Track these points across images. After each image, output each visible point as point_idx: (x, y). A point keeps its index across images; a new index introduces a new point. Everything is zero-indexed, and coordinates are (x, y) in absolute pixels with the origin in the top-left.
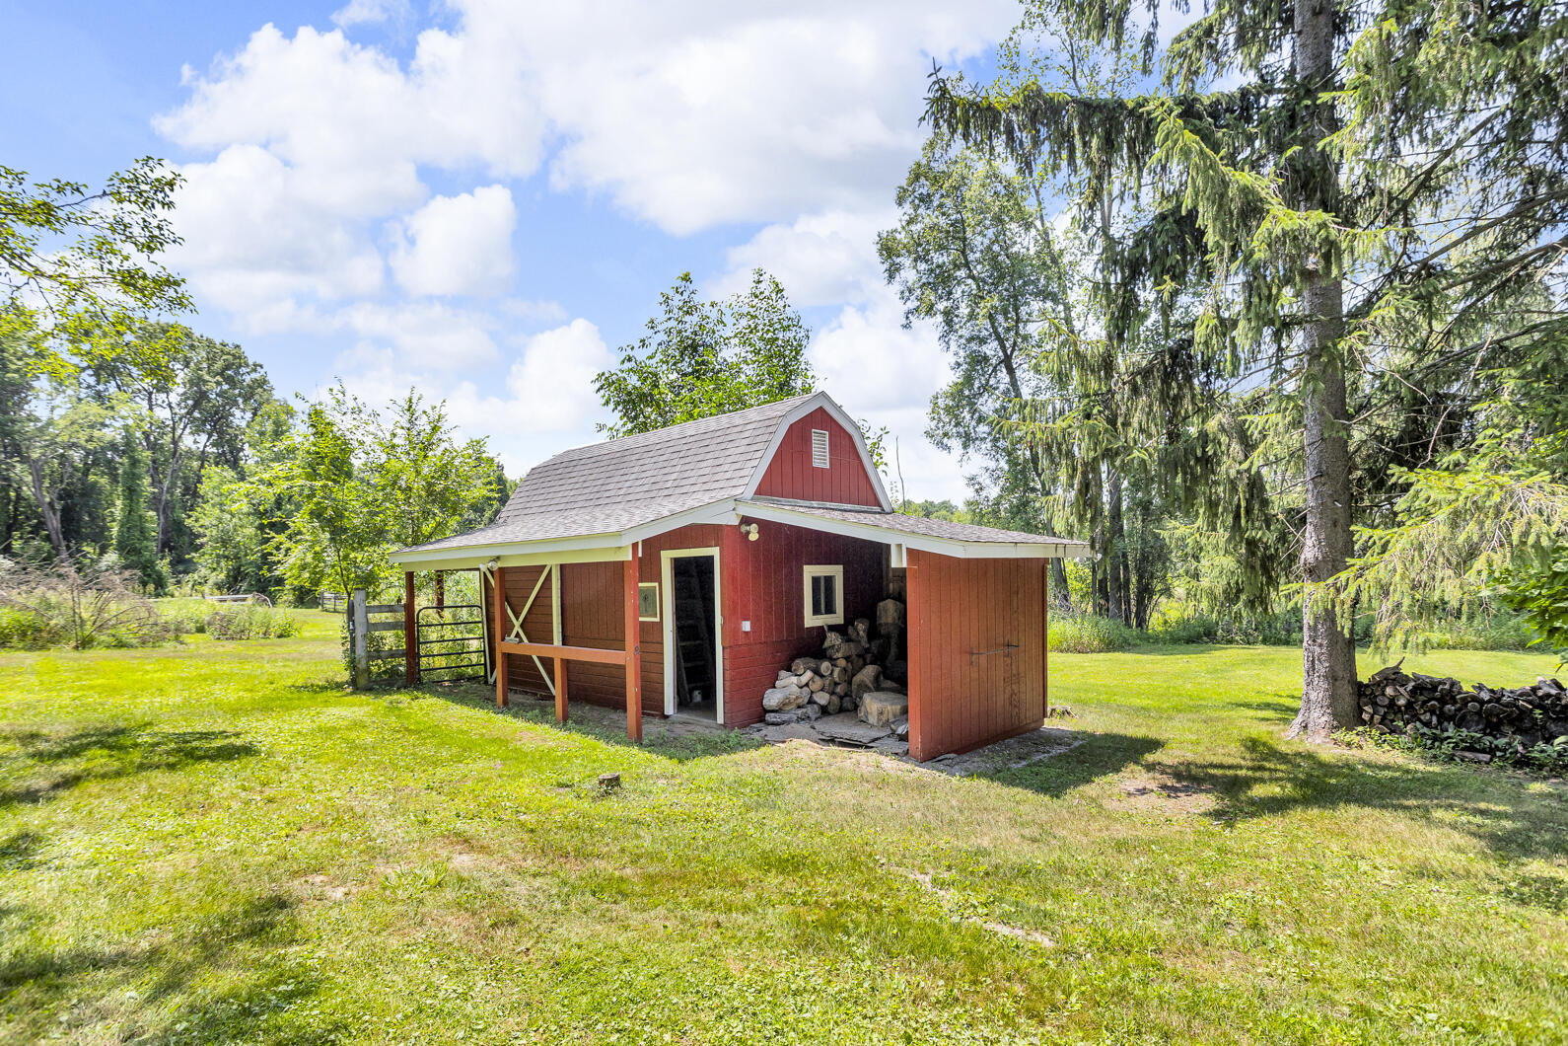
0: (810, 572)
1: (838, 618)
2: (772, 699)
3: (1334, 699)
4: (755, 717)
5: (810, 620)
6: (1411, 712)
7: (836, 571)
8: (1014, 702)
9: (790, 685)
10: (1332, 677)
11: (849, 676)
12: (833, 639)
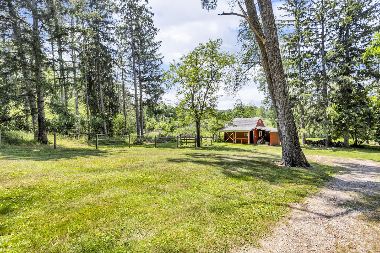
0: (260, 132)
1: (261, 136)
2: (258, 142)
3: (304, 142)
4: (257, 144)
5: (260, 136)
6: (309, 143)
7: (261, 132)
8: (277, 143)
9: (259, 141)
10: (304, 140)
11: (263, 140)
12: (262, 138)
